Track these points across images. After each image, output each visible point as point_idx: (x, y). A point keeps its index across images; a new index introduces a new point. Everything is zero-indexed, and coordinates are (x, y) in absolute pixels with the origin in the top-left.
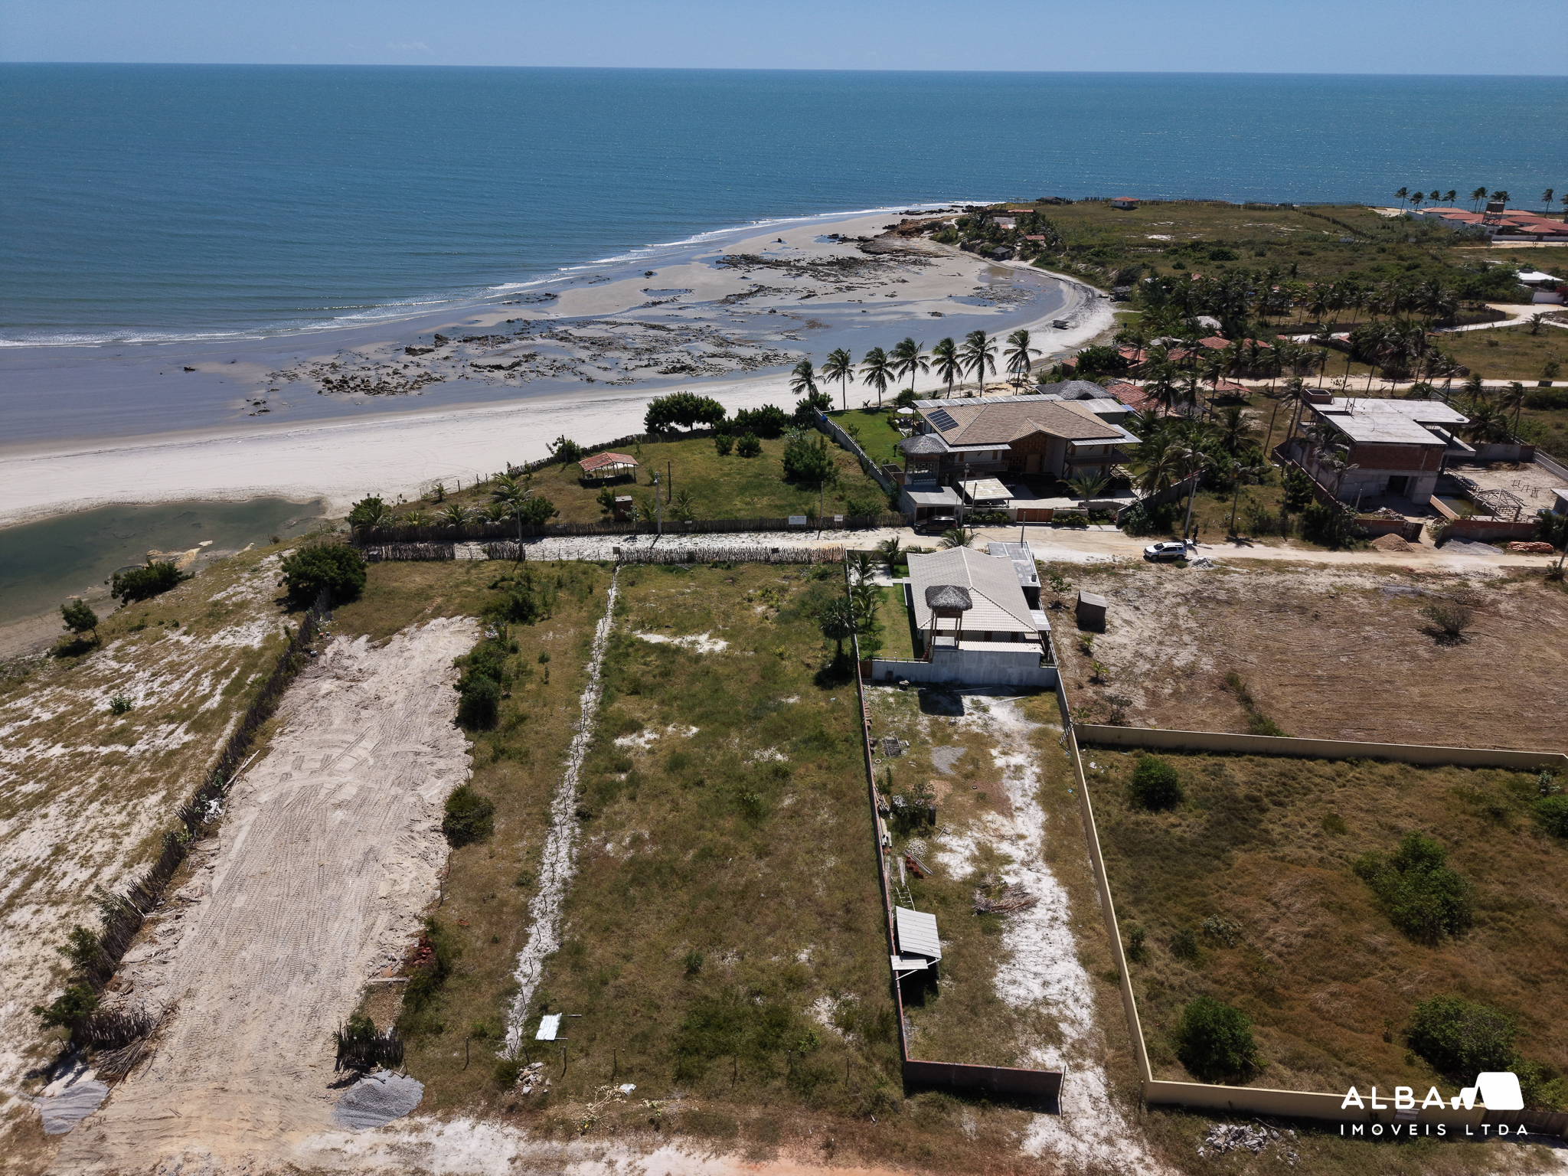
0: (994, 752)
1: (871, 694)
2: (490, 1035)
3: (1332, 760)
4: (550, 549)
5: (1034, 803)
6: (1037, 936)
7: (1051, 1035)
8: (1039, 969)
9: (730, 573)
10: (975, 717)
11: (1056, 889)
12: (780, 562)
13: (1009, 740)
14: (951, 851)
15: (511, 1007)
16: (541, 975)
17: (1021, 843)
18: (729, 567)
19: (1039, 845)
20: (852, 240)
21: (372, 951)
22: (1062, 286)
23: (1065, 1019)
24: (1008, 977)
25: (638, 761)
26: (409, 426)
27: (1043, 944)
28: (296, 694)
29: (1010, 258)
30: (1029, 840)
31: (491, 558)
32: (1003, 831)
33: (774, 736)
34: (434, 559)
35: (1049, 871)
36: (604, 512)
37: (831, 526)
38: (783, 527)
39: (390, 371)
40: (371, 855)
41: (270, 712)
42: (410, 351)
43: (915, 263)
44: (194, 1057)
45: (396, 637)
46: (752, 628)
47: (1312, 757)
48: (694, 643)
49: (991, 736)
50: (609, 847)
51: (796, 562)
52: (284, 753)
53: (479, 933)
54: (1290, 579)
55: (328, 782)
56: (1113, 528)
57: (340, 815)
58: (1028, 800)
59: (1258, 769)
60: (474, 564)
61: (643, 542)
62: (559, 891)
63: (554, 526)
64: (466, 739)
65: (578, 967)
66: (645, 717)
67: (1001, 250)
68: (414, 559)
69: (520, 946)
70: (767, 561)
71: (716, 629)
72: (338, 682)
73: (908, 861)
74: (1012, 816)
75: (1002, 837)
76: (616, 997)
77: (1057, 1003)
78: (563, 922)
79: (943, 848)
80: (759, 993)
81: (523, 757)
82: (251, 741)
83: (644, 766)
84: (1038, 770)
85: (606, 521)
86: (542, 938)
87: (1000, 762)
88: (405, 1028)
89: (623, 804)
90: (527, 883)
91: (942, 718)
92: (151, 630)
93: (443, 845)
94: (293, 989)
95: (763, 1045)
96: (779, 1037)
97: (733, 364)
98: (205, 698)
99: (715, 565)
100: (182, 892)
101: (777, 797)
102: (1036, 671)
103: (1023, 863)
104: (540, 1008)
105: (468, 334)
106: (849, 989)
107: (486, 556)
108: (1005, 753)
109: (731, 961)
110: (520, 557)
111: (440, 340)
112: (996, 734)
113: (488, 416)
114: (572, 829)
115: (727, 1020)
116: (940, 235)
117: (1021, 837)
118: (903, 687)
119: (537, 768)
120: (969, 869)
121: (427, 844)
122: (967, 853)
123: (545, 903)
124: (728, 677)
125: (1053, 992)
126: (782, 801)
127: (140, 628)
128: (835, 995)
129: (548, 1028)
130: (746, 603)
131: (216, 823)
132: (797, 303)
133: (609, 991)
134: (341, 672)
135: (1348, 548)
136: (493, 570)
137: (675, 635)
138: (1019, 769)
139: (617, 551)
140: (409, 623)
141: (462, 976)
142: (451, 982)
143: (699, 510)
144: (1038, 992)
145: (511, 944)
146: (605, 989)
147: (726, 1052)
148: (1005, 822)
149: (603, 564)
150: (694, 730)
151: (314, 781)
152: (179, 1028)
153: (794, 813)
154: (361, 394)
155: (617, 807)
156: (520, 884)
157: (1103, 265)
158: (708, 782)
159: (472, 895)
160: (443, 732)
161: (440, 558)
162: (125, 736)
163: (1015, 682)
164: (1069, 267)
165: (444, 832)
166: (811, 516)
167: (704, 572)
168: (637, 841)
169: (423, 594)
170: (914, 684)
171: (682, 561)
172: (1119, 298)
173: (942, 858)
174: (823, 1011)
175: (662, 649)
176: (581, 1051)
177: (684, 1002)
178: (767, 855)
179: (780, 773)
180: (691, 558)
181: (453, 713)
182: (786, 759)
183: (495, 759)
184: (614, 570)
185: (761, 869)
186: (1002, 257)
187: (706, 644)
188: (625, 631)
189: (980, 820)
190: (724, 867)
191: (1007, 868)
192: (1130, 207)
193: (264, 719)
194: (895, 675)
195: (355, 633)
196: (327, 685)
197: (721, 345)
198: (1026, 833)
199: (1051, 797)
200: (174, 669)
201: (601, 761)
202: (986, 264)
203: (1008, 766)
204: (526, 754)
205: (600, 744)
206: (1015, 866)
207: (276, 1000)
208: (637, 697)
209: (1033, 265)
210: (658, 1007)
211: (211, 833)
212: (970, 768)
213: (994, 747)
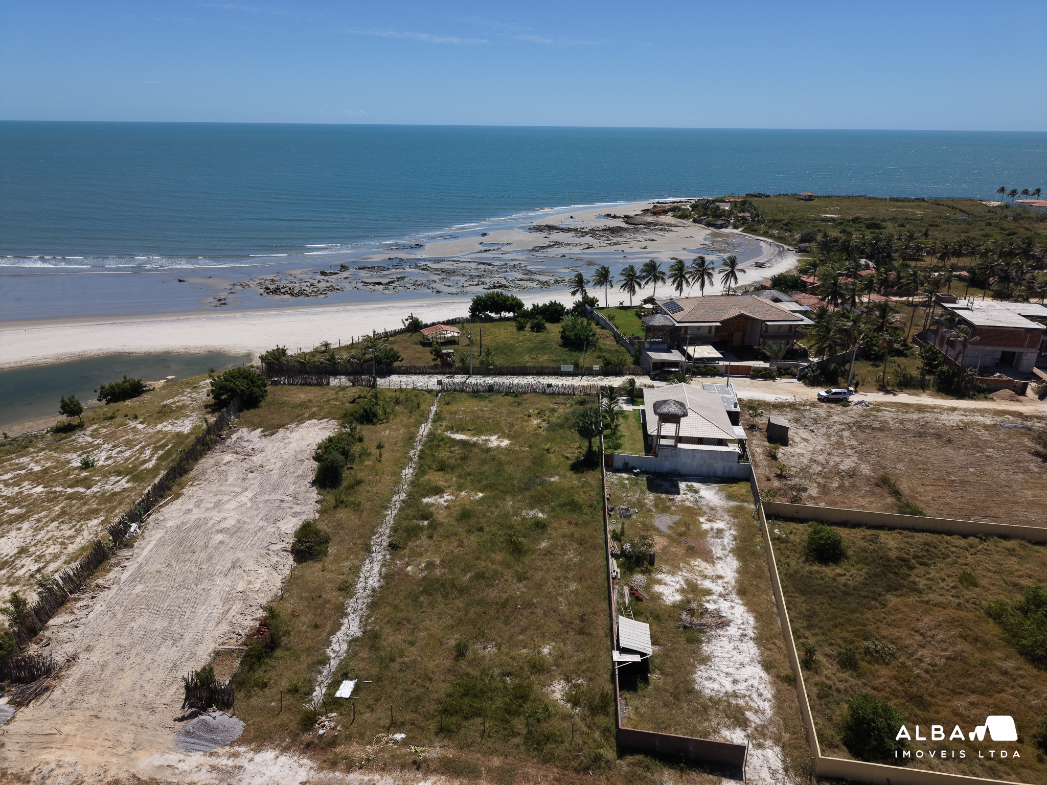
0: (702, 520)
1: (611, 478)
2: (301, 691)
3: (965, 536)
4: (395, 381)
5: (731, 555)
6: (730, 647)
7: (738, 719)
8: (730, 670)
9: (517, 399)
10: (688, 496)
11: (746, 615)
12: (553, 394)
13: (713, 512)
14: (665, 584)
15: (320, 673)
16: (347, 652)
17: (720, 581)
18: (517, 395)
19: (733, 583)
20: (620, 217)
21: (224, 627)
22: (762, 244)
23: (750, 708)
24: (705, 675)
25: (438, 513)
26: (315, 314)
27: (734, 653)
28: (207, 462)
29: (726, 227)
30: (726, 580)
31: (354, 385)
32: (706, 572)
33: (538, 501)
34: (315, 385)
35: (741, 602)
36: (434, 360)
37: (590, 373)
38: (557, 373)
39: (309, 284)
40: (237, 564)
41: (186, 472)
42: (323, 273)
43: (661, 230)
44: (81, 693)
45: (282, 430)
46: (529, 433)
47: (950, 534)
48: (486, 441)
49: (700, 509)
50: (409, 568)
51: (564, 394)
52: (190, 497)
53: (306, 619)
54: (928, 416)
55: (216, 516)
56: (795, 380)
57: (220, 537)
58: (726, 552)
59: (906, 540)
60: (343, 388)
61: (459, 379)
62: (368, 596)
63: (400, 367)
64: (318, 494)
65: (373, 648)
66: (446, 485)
67: (720, 222)
68: (302, 384)
69: (333, 632)
70: (544, 393)
71: (503, 433)
72: (236, 456)
73: (631, 589)
74: (713, 563)
75: (705, 577)
76: (400, 670)
77: (744, 696)
78: (369, 617)
79: (659, 582)
80: (509, 674)
81: (357, 507)
82: (169, 489)
83: (441, 516)
84: (734, 533)
85: (436, 366)
86: (352, 626)
87: (706, 526)
88: (239, 682)
89: (424, 540)
90: (346, 589)
91: (664, 496)
92: (118, 420)
93: (290, 560)
94: (163, 649)
95: (508, 711)
96: (521, 706)
97: (534, 284)
98: (145, 462)
99: (507, 394)
100: (100, 581)
101: (536, 541)
102: (735, 467)
103: (721, 595)
104: (343, 675)
105: (362, 265)
106: (579, 676)
107: (351, 384)
108: (710, 521)
109: (491, 650)
110: (374, 385)
111: (343, 268)
112: (704, 508)
113: (367, 310)
114: (385, 556)
115: (483, 692)
116: (679, 213)
117: (720, 577)
118: (636, 474)
119: (365, 514)
120: (678, 597)
121: (278, 559)
122: (678, 586)
123: (357, 604)
124: (508, 463)
125: (741, 688)
126: (540, 544)
127: (111, 418)
128: (568, 680)
129: (346, 689)
130: (526, 418)
131: (134, 538)
132: (580, 252)
133: (395, 666)
134: (240, 450)
135: (972, 398)
136: (354, 392)
137: (474, 435)
138: (720, 532)
139: (440, 382)
140: (292, 422)
141: (287, 649)
142: (278, 653)
143: (499, 361)
144: (729, 687)
145: (328, 629)
146: (392, 664)
147: (480, 715)
148: (708, 566)
149: (430, 391)
150: (481, 495)
151: (207, 515)
152: (76, 672)
153: (548, 552)
154: (287, 296)
155: (418, 543)
156: (340, 589)
157: (790, 231)
158: (487, 529)
159: (305, 595)
160: (303, 489)
161: (320, 384)
162: (87, 483)
163: (719, 473)
164: (767, 232)
165: (292, 552)
166: (576, 365)
167: (499, 399)
168: (430, 565)
169: (304, 405)
170: (642, 472)
171: (484, 391)
172: (801, 251)
173: (658, 588)
174: (558, 690)
175: (463, 443)
176: (368, 707)
177: (450, 677)
178: (525, 579)
179: (540, 526)
180: (491, 389)
181: (312, 477)
182: (546, 516)
183: (336, 507)
184: (437, 395)
185: (519, 589)
186: (721, 227)
187: (494, 441)
188: (440, 432)
189: (688, 564)
190: (492, 586)
191: (708, 598)
192: (810, 198)
193: (181, 475)
194: (630, 465)
195: (253, 426)
196: (228, 457)
197: (527, 274)
198: (724, 575)
199: (743, 551)
200: (129, 444)
201: (411, 512)
202: (709, 231)
203: (712, 529)
204: (359, 505)
205: (412, 501)
206: (714, 597)
207: (149, 656)
208: (442, 473)
209: (741, 231)
210: (431, 680)
211: (129, 545)
212: (683, 529)
213: (702, 516)
